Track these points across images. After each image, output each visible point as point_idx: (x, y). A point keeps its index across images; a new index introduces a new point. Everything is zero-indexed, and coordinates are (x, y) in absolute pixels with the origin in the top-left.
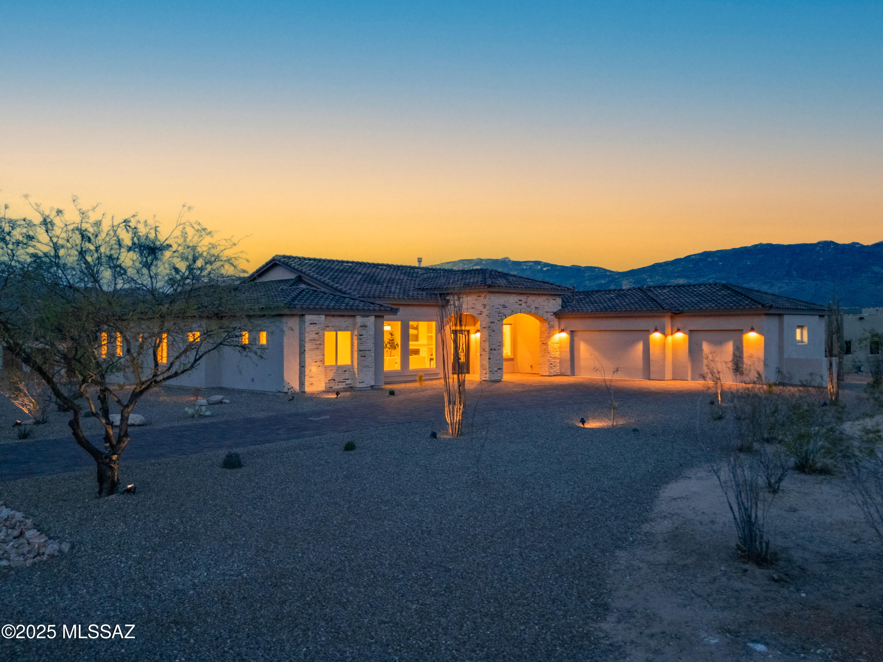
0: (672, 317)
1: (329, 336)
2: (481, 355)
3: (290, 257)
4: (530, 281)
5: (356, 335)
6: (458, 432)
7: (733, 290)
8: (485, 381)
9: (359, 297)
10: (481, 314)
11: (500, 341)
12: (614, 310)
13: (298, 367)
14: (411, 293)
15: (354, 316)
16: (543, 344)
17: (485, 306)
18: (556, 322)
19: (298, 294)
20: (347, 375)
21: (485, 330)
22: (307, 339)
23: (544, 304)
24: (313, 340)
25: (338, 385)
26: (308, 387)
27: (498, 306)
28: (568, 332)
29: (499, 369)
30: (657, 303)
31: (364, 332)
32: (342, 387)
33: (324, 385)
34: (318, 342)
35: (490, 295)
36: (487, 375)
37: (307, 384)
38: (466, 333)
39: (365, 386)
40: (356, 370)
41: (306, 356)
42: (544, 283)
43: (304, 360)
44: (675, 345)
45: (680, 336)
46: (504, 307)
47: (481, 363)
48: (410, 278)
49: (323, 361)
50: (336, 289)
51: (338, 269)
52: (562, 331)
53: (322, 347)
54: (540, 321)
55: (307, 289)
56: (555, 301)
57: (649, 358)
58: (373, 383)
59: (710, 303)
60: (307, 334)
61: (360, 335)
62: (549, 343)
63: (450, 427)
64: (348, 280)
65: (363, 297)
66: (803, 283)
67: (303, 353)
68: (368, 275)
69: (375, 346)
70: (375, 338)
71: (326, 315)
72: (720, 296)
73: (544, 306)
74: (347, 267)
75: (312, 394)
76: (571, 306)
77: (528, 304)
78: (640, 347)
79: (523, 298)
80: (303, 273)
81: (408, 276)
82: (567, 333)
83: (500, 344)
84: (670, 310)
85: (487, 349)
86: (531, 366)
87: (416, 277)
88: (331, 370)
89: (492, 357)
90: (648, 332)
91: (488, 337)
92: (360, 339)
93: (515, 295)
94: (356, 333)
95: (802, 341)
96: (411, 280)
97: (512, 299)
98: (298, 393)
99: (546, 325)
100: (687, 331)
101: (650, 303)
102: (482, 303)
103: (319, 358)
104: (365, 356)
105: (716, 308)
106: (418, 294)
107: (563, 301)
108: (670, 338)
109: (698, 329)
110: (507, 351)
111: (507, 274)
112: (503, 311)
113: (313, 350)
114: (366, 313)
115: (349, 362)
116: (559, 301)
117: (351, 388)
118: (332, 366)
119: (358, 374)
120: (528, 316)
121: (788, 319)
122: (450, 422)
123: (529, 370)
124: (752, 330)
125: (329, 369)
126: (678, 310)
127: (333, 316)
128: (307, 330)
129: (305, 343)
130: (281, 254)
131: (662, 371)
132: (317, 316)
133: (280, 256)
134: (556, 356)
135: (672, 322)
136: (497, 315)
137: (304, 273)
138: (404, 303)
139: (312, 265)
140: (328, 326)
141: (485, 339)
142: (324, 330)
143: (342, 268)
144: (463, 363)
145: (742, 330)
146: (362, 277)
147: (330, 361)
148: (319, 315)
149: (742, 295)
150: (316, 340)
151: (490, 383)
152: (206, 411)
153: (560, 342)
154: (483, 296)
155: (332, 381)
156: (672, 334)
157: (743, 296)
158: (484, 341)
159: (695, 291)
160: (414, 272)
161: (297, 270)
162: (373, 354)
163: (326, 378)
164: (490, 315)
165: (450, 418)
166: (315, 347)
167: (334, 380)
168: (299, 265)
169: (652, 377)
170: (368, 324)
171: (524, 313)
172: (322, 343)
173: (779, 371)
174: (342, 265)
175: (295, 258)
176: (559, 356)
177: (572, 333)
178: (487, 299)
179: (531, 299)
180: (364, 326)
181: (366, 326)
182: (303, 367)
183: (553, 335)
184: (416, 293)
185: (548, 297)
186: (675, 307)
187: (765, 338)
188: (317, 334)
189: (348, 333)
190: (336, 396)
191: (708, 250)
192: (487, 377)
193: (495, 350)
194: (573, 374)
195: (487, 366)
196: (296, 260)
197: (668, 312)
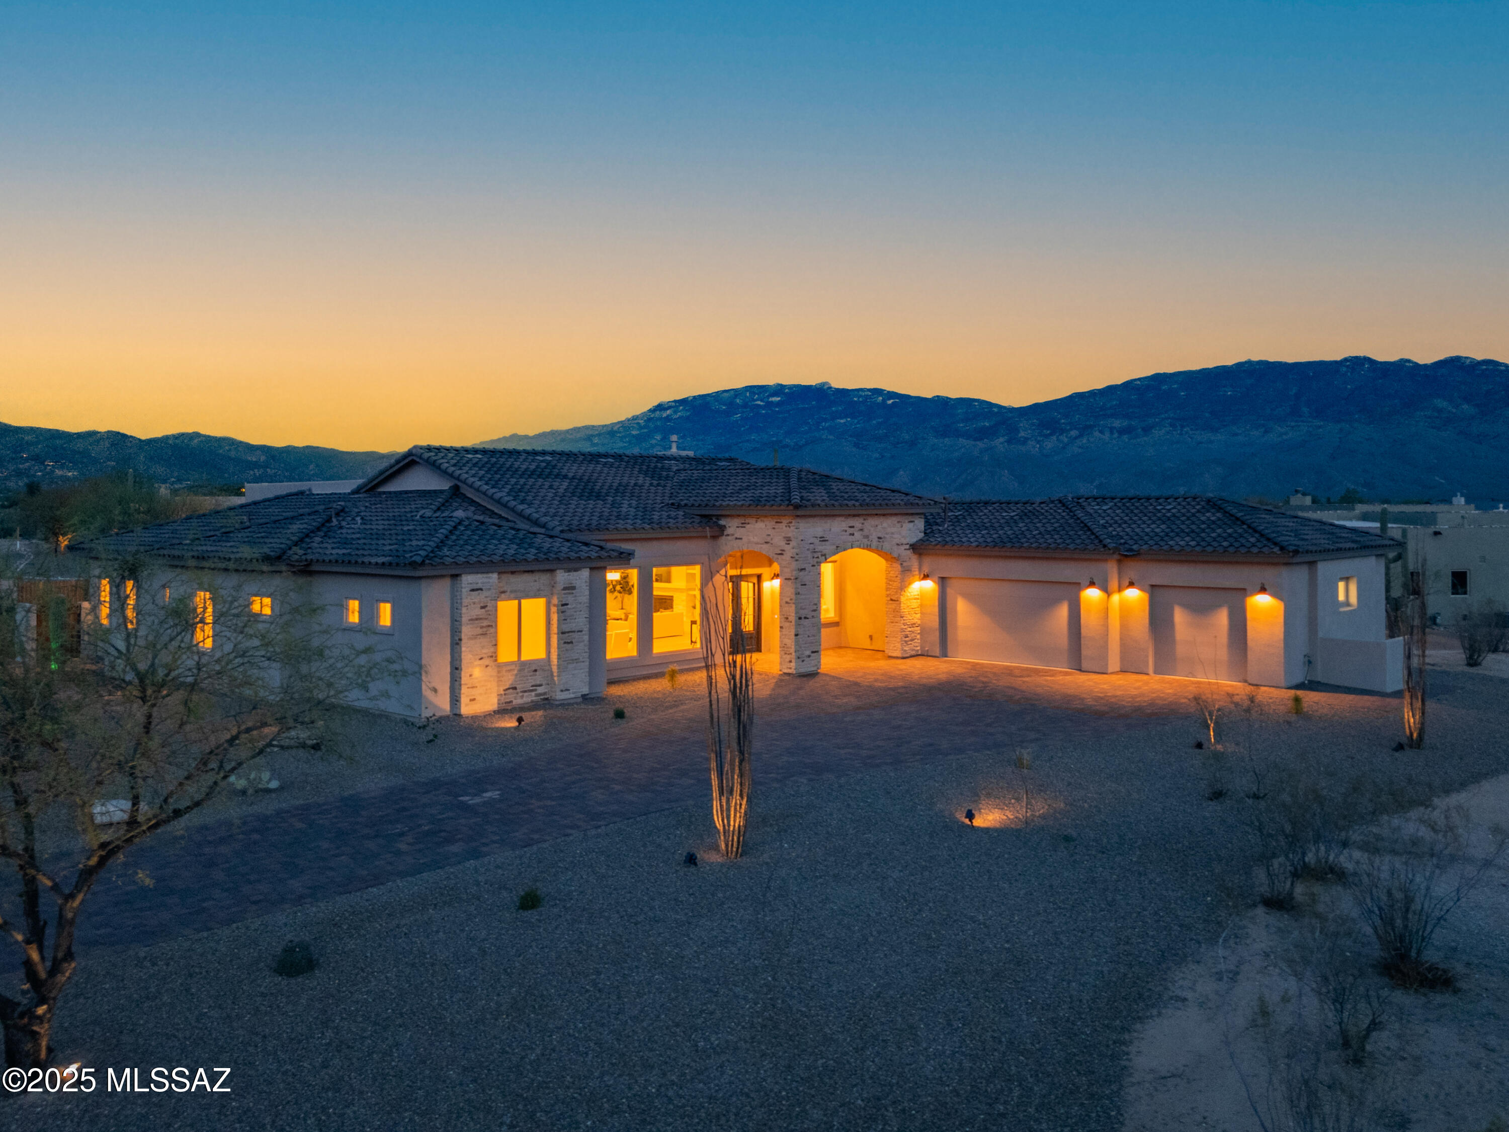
0: (1119, 561)
1: (506, 608)
2: (781, 627)
3: (438, 449)
4: (868, 488)
5: (555, 605)
6: (738, 849)
7: (1226, 512)
8: (789, 674)
9: (562, 531)
10: (782, 554)
11: (816, 601)
12: (1017, 545)
13: (448, 670)
14: (656, 517)
15: (552, 571)
16: (892, 600)
17: (788, 540)
18: (914, 561)
19: (451, 532)
20: (538, 679)
21: (789, 582)
22: (464, 619)
23: (894, 530)
24: (477, 619)
25: (522, 697)
26: (467, 705)
27: (812, 540)
28: (937, 579)
29: (813, 652)
30: (1093, 533)
31: (570, 599)
32: (529, 700)
33: (496, 701)
34: (485, 623)
35: (799, 520)
36: (793, 664)
37: (464, 700)
38: (755, 581)
39: (572, 696)
40: (555, 669)
41: (463, 649)
42: (893, 491)
43: (460, 656)
44: (1125, 609)
45: (1133, 595)
46: (823, 540)
47: (781, 641)
48: (655, 482)
49: (494, 656)
50: (521, 515)
51: (526, 470)
52: (926, 577)
53: (492, 630)
54: (886, 560)
55: (467, 518)
56: (912, 524)
57: (1080, 633)
58: (585, 690)
59: (1187, 539)
60: (464, 610)
61: (563, 605)
62: (903, 599)
63: (722, 838)
64: (543, 492)
65: (570, 531)
66: (1320, 427)
67: (457, 644)
68: (581, 479)
69: (590, 622)
70: (591, 607)
71: (499, 573)
72: (1204, 523)
73: (893, 533)
74: (544, 464)
75: (474, 718)
76: (940, 531)
77: (866, 532)
78: (1063, 612)
79: (857, 523)
80: (461, 481)
81: (652, 477)
82: (934, 581)
83: (815, 607)
84: (1116, 550)
85: (793, 618)
86: (871, 637)
87: (667, 477)
88: (509, 671)
89: (801, 631)
90: (1078, 586)
91: (793, 597)
92: (563, 612)
93: (843, 519)
94: (555, 601)
95: (1347, 603)
96: (658, 485)
97: (836, 527)
98: (448, 717)
99: (897, 566)
100: (1148, 588)
101: (1080, 533)
102: (783, 535)
103: (488, 651)
104: (572, 642)
105: (1198, 549)
106: (669, 517)
107: (928, 523)
108: (1116, 598)
109: (1165, 584)
110: (828, 609)
111: (827, 477)
112: (819, 548)
113: (475, 638)
114: (572, 563)
115: (542, 655)
116: (920, 523)
117: (546, 703)
118: (512, 663)
119: (558, 676)
120: (866, 552)
121: (1324, 568)
122: (721, 829)
123: (867, 644)
124: (1263, 590)
125: (505, 669)
126: (1131, 550)
127: (513, 573)
128: (465, 601)
129: (461, 625)
130: (424, 443)
131: (1103, 655)
132: (485, 575)
133: (421, 448)
134: (915, 621)
135: (1119, 573)
136: (810, 555)
137: (464, 482)
138: (643, 536)
139: (480, 465)
140: (504, 592)
141: (788, 600)
142: (496, 599)
143: (533, 467)
144: (749, 633)
145: (1244, 589)
146: (570, 484)
147: (507, 654)
148: (487, 573)
149: (1243, 523)
150: (481, 619)
151: (798, 681)
152: (270, 780)
153: (922, 596)
154: (785, 521)
155: (511, 691)
156: (1120, 590)
157: (1245, 527)
158: (787, 603)
159: (1159, 511)
160: (662, 468)
161: (451, 475)
162: (586, 638)
163: (498, 686)
164: (797, 557)
165: (723, 820)
166: (479, 631)
167: (515, 688)
168: (454, 465)
169: (1085, 666)
170: (577, 583)
171: (859, 547)
172: (493, 624)
173: (1310, 662)
174: (533, 461)
175: (448, 449)
176: (919, 622)
177: (943, 582)
178: (792, 528)
179: (871, 522)
180: (570, 588)
181: (574, 588)
182: (457, 669)
183: (910, 584)
184: (665, 514)
185: (899, 518)
186: (1125, 543)
187: (1285, 608)
188: (482, 608)
189: (541, 602)
190: (517, 724)
191: (1162, 371)
192: (792, 668)
193: (805, 618)
194: (945, 654)
195: (792, 650)
196: (451, 455)
197: (1114, 553)
